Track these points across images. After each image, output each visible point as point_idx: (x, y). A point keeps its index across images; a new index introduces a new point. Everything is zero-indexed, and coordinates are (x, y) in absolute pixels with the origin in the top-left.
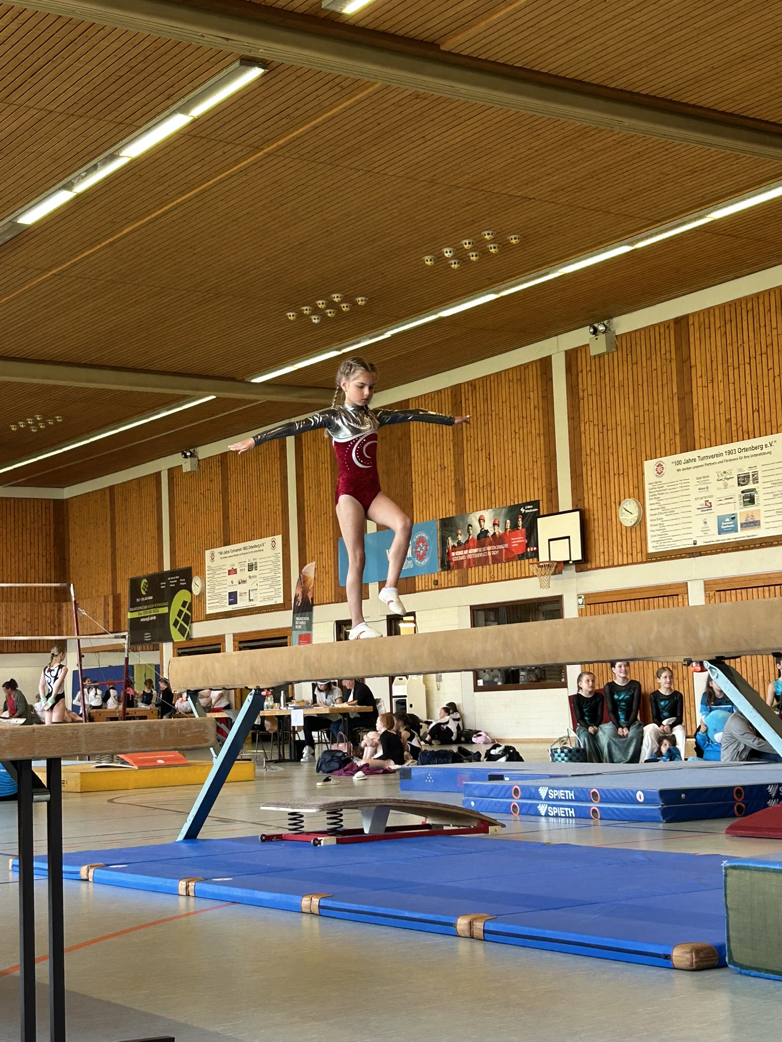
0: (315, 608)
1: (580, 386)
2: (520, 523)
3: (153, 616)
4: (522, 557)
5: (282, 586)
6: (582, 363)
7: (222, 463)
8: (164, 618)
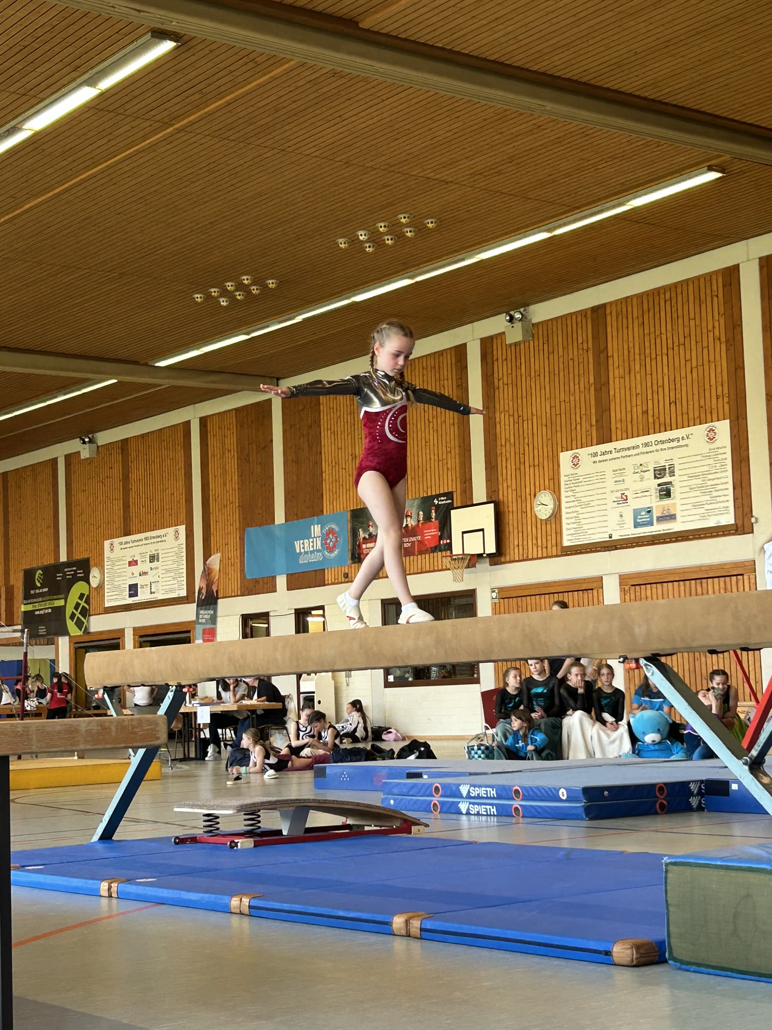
0: (219, 601)
1: (496, 375)
2: (433, 515)
3: (48, 608)
4: (436, 549)
5: (185, 579)
6: (498, 353)
7: (122, 450)
8: (61, 610)
